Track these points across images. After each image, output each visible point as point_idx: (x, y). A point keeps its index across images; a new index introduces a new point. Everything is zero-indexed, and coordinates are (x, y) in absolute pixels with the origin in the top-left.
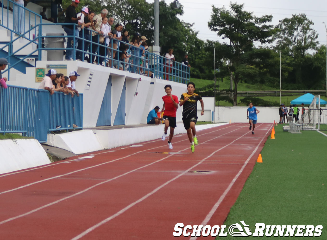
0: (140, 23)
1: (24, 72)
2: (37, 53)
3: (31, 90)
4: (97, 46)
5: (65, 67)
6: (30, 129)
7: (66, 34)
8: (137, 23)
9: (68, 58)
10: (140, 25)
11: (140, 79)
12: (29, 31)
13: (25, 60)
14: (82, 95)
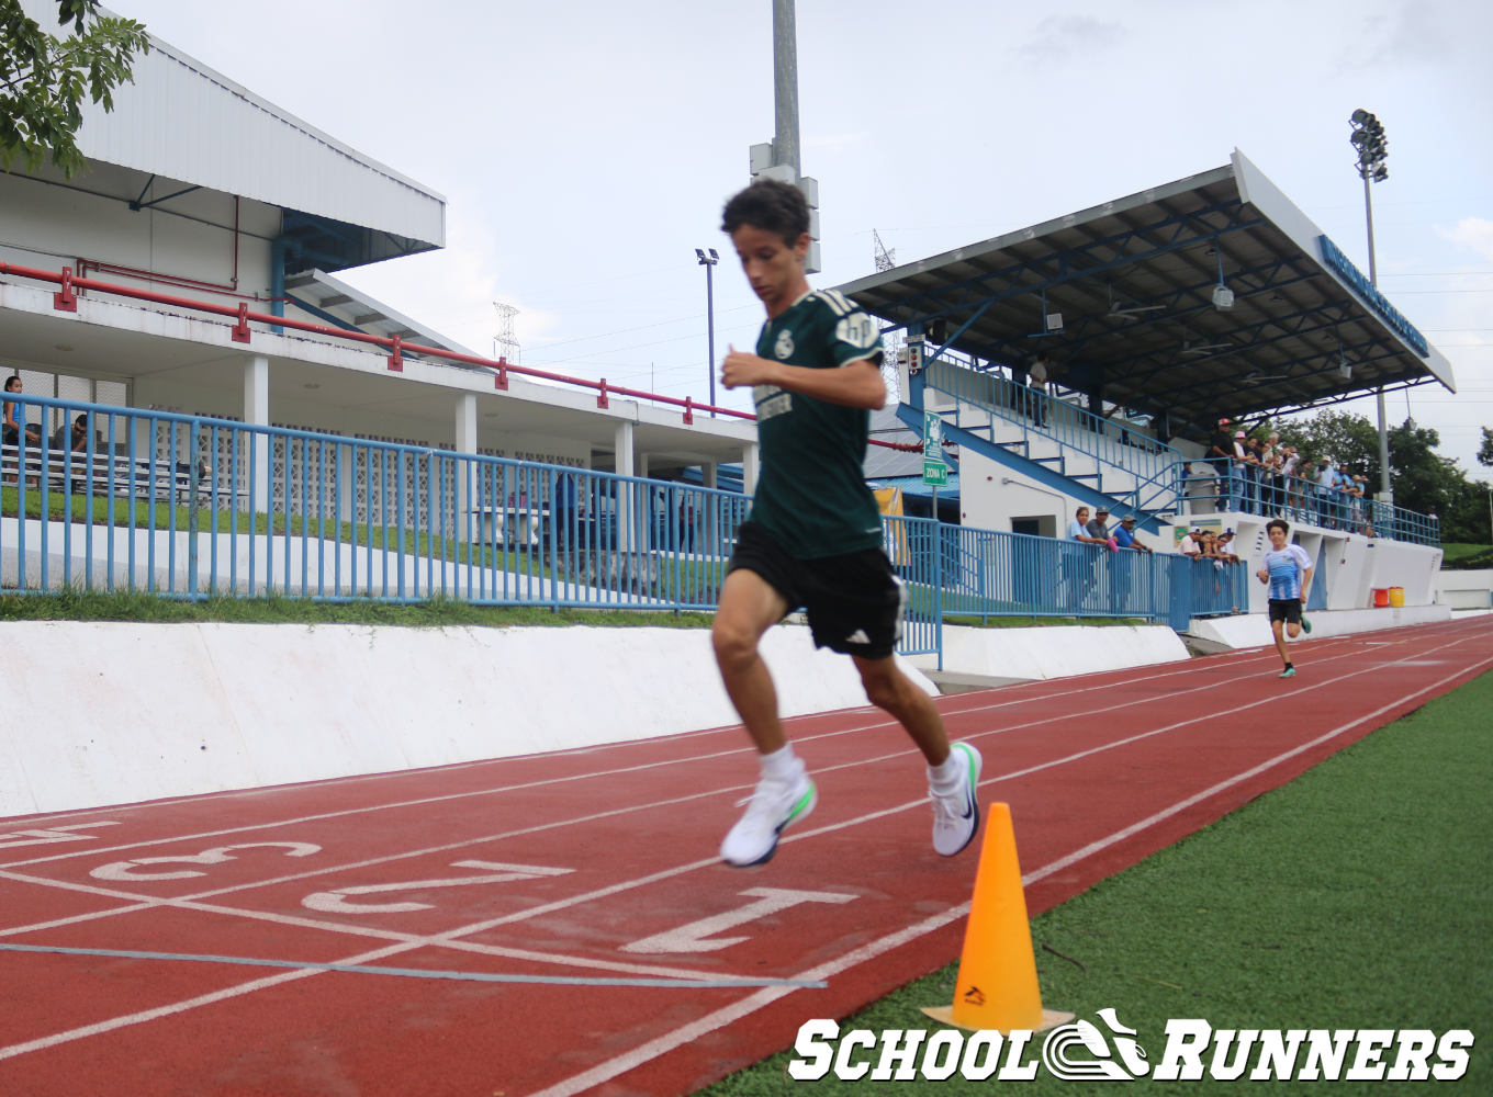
0: (1367, 463)
1: (1157, 533)
2: (1173, 506)
3: (1158, 554)
4: (1270, 489)
5: (1217, 522)
6: (1160, 615)
7: (1217, 475)
8: (1363, 464)
9: (1222, 509)
10: (1369, 466)
11: (1348, 539)
12: (1163, 472)
13: (1159, 516)
14: (1245, 562)
